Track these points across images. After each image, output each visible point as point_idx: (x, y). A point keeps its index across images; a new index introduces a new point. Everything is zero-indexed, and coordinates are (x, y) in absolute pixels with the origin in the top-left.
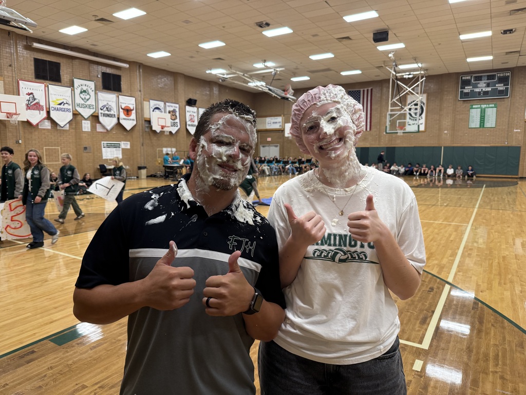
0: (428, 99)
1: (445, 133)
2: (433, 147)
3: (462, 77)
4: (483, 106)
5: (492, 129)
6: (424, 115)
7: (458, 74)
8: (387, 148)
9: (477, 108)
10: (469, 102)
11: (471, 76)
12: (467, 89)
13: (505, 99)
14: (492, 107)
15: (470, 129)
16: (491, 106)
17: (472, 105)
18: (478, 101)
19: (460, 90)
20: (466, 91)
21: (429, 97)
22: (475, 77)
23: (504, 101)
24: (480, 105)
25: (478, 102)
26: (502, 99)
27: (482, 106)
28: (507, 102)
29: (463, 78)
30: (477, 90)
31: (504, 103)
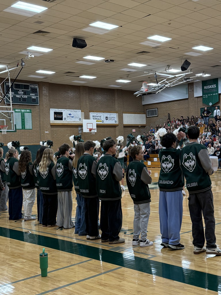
3: (6, 83)
11: (13, 84)
16: (28, 111)
17: (15, 109)
22: (16, 85)
23: (35, 108)
27: (22, 110)
31: (35, 109)
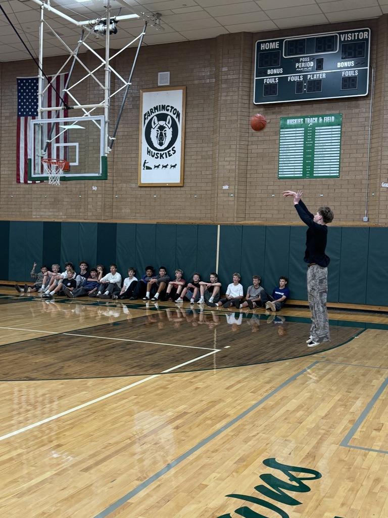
0: (186, 104)
1: (224, 191)
2: (199, 226)
3: (259, 44)
4: (311, 121)
5: (331, 182)
6: (178, 145)
7: (251, 37)
8: (100, 225)
9: (296, 127)
10: (277, 109)
11: (281, 42)
12: (273, 76)
13: (361, 102)
14: (330, 124)
15: (282, 182)
16: (327, 119)
17: (285, 119)
18: (298, 107)
19: (255, 78)
20: (269, 80)
21: (189, 99)
22: (289, 43)
23: (357, 107)
24: (304, 118)
25: (297, 111)
26: (354, 103)
27: (308, 120)
28: (365, 110)
29: (263, 47)
30: (293, 78)
31: (357, 110)
